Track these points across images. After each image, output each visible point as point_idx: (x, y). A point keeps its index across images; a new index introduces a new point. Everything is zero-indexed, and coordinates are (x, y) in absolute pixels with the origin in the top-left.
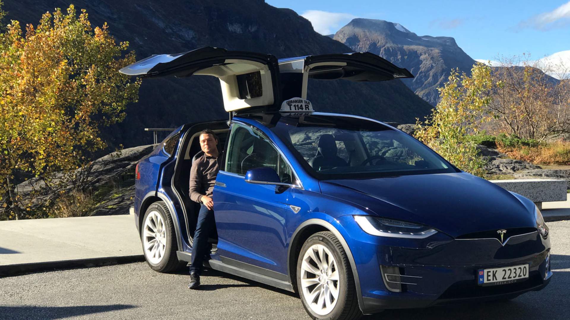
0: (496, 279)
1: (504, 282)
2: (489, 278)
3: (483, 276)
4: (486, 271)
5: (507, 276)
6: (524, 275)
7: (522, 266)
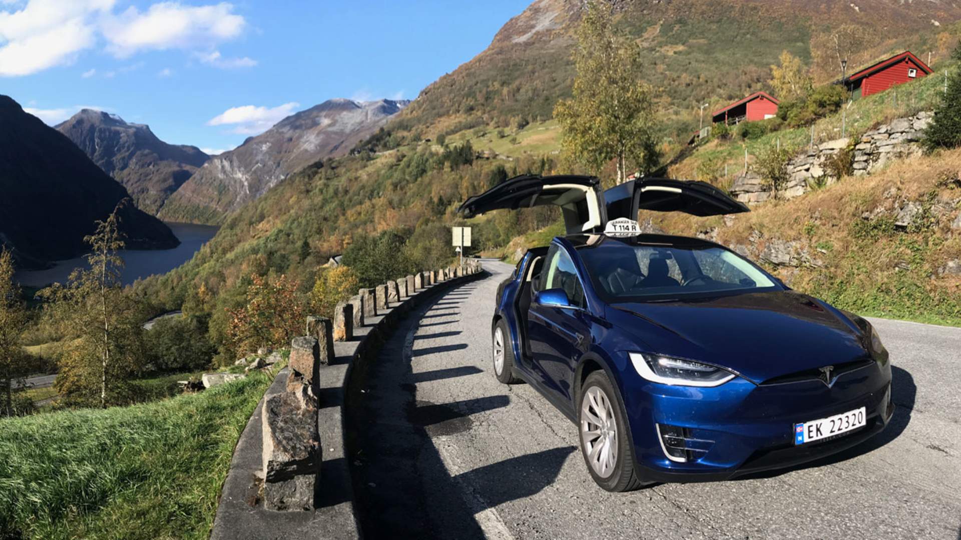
0: (821, 434)
1: (832, 437)
2: (811, 434)
3: (802, 434)
4: (806, 425)
5: (836, 429)
6: (860, 423)
7: (856, 412)
